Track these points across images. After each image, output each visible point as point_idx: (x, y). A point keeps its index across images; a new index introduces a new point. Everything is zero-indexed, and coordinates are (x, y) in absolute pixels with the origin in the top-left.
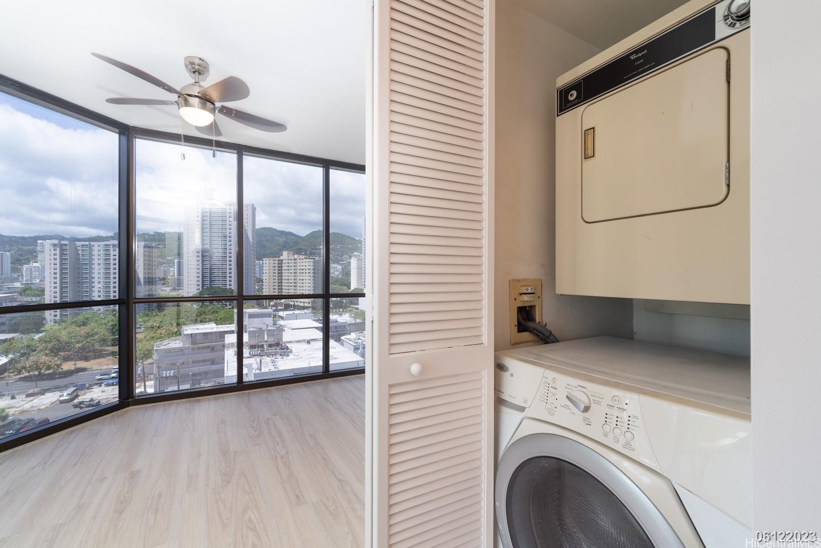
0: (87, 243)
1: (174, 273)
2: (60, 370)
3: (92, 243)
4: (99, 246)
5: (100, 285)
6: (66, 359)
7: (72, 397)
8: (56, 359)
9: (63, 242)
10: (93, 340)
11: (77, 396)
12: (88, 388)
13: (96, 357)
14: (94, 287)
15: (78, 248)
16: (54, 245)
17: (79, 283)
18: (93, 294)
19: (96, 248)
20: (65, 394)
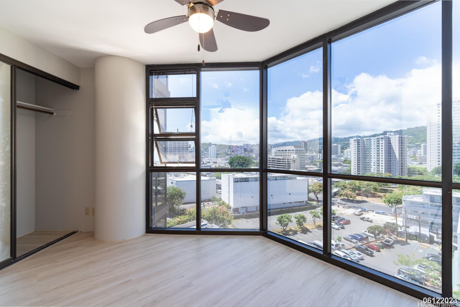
0: (369, 138)
1: (421, 153)
2: (356, 199)
3: (371, 138)
4: (374, 139)
5: (375, 160)
6: (358, 195)
7: (360, 214)
8: (354, 193)
9: (358, 139)
10: (370, 188)
11: (362, 214)
12: (367, 212)
13: (372, 197)
14: (371, 160)
15: (365, 141)
16: (355, 140)
17: (365, 158)
18: (371, 164)
19: (373, 140)
20: (357, 212)
